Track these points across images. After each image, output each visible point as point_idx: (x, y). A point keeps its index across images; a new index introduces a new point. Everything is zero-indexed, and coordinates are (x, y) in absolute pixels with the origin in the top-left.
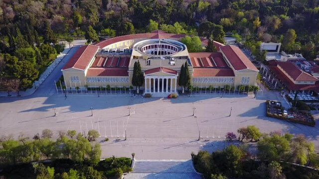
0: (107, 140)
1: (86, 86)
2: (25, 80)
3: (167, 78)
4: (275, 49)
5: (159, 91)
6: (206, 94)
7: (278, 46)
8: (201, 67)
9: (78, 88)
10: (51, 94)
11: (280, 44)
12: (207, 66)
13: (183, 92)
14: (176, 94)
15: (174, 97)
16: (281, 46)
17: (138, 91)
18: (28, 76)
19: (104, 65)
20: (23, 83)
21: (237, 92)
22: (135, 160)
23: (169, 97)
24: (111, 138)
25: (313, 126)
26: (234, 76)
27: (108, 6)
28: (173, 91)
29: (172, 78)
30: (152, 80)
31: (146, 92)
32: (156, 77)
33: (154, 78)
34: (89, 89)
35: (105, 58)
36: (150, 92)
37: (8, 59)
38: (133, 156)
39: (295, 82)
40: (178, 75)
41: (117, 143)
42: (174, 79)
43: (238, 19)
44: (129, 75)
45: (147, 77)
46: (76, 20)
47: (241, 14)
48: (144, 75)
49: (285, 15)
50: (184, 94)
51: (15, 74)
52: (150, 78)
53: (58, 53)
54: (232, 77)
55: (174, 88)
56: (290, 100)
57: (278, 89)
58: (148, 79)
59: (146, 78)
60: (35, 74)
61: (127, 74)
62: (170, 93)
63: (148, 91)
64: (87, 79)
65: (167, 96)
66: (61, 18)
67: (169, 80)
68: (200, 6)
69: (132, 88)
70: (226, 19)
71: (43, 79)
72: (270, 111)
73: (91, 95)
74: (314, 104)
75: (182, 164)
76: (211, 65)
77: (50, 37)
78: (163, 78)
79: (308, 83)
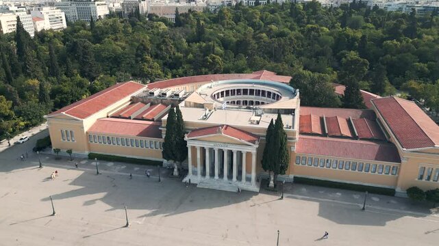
3: (235, 149)
5: (217, 177)
9: (70, 152)
12: (335, 133)
13: (272, 184)
19: (131, 116)
26: (400, 161)
28: (249, 179)
29: (245, 150)
30: (203, 150)
31: (190, 176)
32: (211, 145)
33: (207, 146)
34: (93, 156)
36: (199, 176)
42: (249, 154)
44: (163, 137)
45: (191, 142)
48: (186, 138)
50: (271, 189)
52: (198, 145)
54: (392, 164)
55: (249, 171)
58: (194, 148)
59: (189, 144)
61: (158, 135)
62: (239, 184)
63: (195, 173)
64: (89, 136)
67: (239, 154)
78: (225, 149)
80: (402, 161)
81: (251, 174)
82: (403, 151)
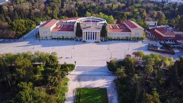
0: (61, 58)
1: (51, 37)
2: (19, 32)
3: (95, 31)
4: (154, 25)
5: (90, 40)
6: (116, 41)
7: (155, 23)
8: (113, 28)
10: (32, 40)
11: (157, 22)
12: (116, 28)
13: (103, 40)
14: (100, 41)
15: (98, 42)
16: (158, 23)
17: (79, 40)
18: (20, 30)
19: (61, 27)
20: (17, 34)
21: (132, 41)
22: (76, 66)
23: (96, 42)
24: (64, 57)
25: (174, 54)
27: (64, 7)
29: (97, 31)
30: (87, 32)
31: (83, 40)
33: (88, 31)
34: (53, 39)
35: (62, 25)
36: (86, 40)
37: (10, 23)
38: (75, 62)
39: (164, 36)
40: (100, 30)
41: (67, 59)
43: (134, 13)
44: (74, 31)
46: (47, 12)
47: (136, 10)
48: (82, 30)
49: (160, 11)
50: (103, 41)
51: (14, 28)
53: (37, 26)
54: (130, 33)
55: (98, 38)
56: (161, 44)
57: (155, 40)
58: (84, 32)
59: (83, 31)
60: (24, 30)
62: (96, 41)
64: (52, 33)
65: (95, 42)
66: (39, 11)
67: (96, 32)
68: (114, 7)
69: (75, 38)
70: (128, 12)
71: (28, 35)
72: (150, 48)
73: (54, 41)
74: (175, 46)
76: (118, 28)
77: (32, 18)
78: (92, 32)
79: (171, 36)
80: (132, 31)
81: (99, 38)
82: (131, 29)
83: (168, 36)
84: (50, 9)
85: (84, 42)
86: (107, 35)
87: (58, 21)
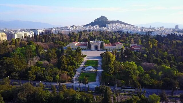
5: (95, 50)
17: (89, 50)
22: (87, 56)
23: (98, 51)
27: (81, 37)
35: (80, 44)
38: (87, 54)
39: (134, 48)
40: (100, 45)
44: (87, 45)
46: (71, 40)
50: (102, 50)
52: (92, 45)
54: (115, 46)
64: (76, 46)
66: (66, 39)
69: (87, 49)
75: (98, 57)
76: (110, 45)
78: (96, 45)
79: (138, 48)
81: (99, 49)
83: (136, 48)
84: (73, 39)
85: (92, 50)
86: (103, 47)
87: (78, 42)
